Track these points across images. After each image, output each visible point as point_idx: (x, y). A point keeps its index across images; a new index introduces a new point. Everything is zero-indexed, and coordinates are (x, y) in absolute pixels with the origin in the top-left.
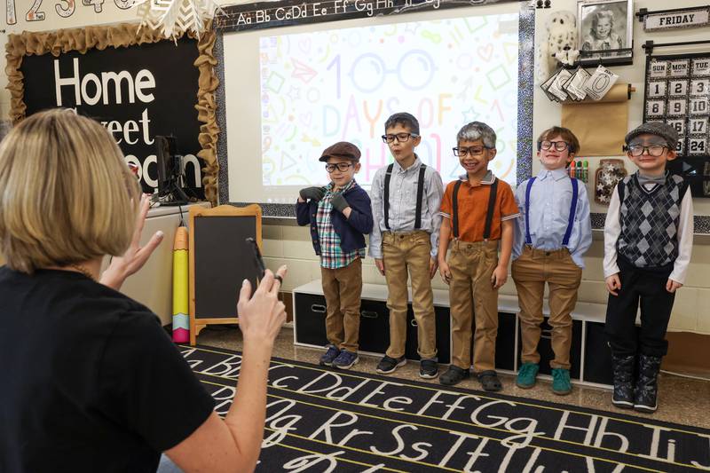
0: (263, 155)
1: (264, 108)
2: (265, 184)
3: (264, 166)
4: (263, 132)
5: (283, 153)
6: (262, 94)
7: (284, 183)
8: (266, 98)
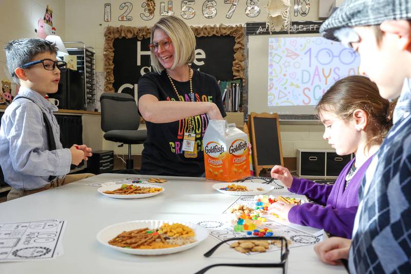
0: (269, 92)
1: (270, 70)
2: (269, 105)
3: (269, 97)
4: (269, 81)
5: (280, 91)
6: (269, 63)
7: (279, 105)
8: (271, 66)
